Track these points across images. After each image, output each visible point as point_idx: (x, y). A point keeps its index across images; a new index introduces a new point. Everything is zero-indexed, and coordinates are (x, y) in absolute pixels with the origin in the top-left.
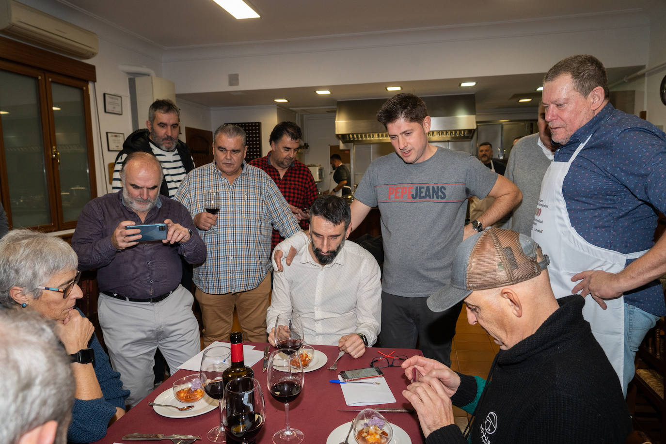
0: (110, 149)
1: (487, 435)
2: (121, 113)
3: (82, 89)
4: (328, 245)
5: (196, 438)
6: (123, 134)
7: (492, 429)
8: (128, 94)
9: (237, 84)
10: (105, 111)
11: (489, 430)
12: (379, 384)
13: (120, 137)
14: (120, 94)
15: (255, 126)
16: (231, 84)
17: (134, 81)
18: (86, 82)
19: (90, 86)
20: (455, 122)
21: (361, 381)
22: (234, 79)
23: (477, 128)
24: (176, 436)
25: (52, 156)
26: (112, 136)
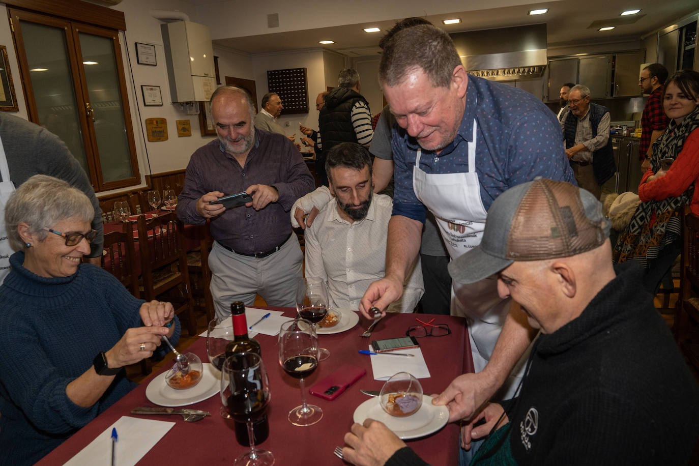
0: (146, 104)
1: (527, 435)
2: (155, 64)
3: (112, 39)
4: (358, 196)
5: (205, 414)
6: (159, 86)
7: (533, 429)
8: (162, 43)
9: (277, 25)
10: (138, 63)
11: (530, 430)
12: (413, 356)
13: (155, 90)
14: (152, 42)
15: (300, 72)
16: (271, 25)
17: (167, 27)
18: (117, 31)
19: (120, 35)
20: (522, 57)
21: (395, 352)
22: (273, 20)
23: (549, 65)
24: (185, 410)
25: (87, 113)
26: (147, 89)
